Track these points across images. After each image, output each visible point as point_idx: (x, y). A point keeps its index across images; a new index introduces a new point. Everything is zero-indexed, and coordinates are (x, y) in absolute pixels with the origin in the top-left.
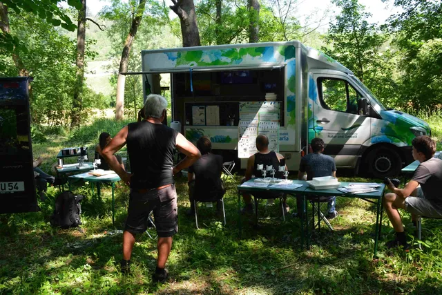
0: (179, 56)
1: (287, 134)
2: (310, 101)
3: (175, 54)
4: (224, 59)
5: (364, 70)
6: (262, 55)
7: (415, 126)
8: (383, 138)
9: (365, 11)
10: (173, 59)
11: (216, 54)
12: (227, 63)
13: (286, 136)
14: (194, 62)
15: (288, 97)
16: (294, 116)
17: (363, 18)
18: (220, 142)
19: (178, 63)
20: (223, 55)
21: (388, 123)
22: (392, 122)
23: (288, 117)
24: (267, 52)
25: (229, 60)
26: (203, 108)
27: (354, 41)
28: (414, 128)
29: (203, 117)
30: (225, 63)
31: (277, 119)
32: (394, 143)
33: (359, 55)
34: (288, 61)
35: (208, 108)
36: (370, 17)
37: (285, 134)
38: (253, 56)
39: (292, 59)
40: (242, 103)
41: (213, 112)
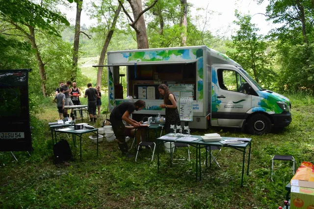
0: (130, 55)
1: (198, 105)
2: (213, 84)
3: (128, 54)
4: (158, 57)
5: (256, 64)
6: (182, 55)
7: (281, 101)
8: (259, 108)
9: (255, 27)
10: (127, 57)
11: (153, 54)
12: (160, 60)
13: (197, 107)
14: (139, 59)
15: (199, 82)
16: (202, 94)
17: (254, 32)
18: (155, 109)
19: (130, 60)
20: (157, 55)
21: (262, 98)
22: (265, 98)
23: (198, 94)
24: (185, 53)
25: (161, 58)
26: (145, 88)
27: (249, 46)
28: (280, 102)
29: (145, 94)
30: (158, 60)
31: (192, 96)
32: (266, 112)
33: (252, 55)
34: (198, 58)
35: (148, 88)
36: (258, 31)
37: (196, 105)
38: (177, 55)
39: (201, 57)
40: (170, 85)
41: (151, 90)
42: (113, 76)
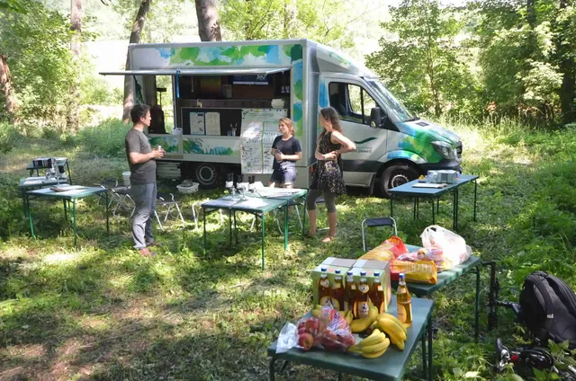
0: (173, 53)
4: (223, 58)
6: (265, 55)
7: (439, 140)
8: (400, 153)
10: (166, 56)
11: (215, 52)
12: (228, 64)
14: (190, 61)
15: (295, 106)
18: (220, 154)
19: (172, 61)
20: (222, 54)
21: (406, 136)
22: (410, 136)
24: (271, 51)
25: (229, 60)
26: (201, 115)
28: (438, 143)
29: (202, 125)
30: (224, 63)
32: (412, 159)
34: (294, 62)
35: (208, 114)
38: (257, 56)
39: (299, 61)
40: (245, 110)
41: (214, 120)
42: (142, 91)
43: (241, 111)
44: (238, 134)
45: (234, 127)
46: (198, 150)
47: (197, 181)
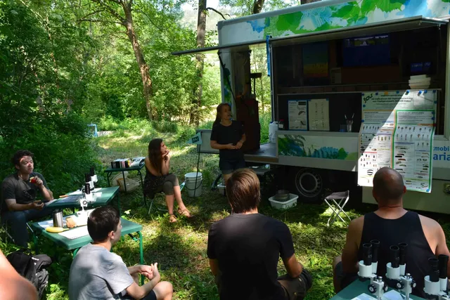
0: (268, 24)
1: (449, 149)
3: (262, 22)
4: (336, 22)
6: (403, 7)
10: (259, 30)
11: (323, 15)
13: (447, 153)
14: (289, 31)
18: (328, 157)
20: (334, 15)
26: (303, 104)
29: (304, 116)
31: (430, 122)
35: (312, 103)
37: (445, 148)
38: (388, 10)
40: (367, 94)
41: (320, 109)
42: (231, 78)
43: (361, 95)
44: (356, 129)
45: (350, 119)
46: (299, 150)
47: (296, 193)
